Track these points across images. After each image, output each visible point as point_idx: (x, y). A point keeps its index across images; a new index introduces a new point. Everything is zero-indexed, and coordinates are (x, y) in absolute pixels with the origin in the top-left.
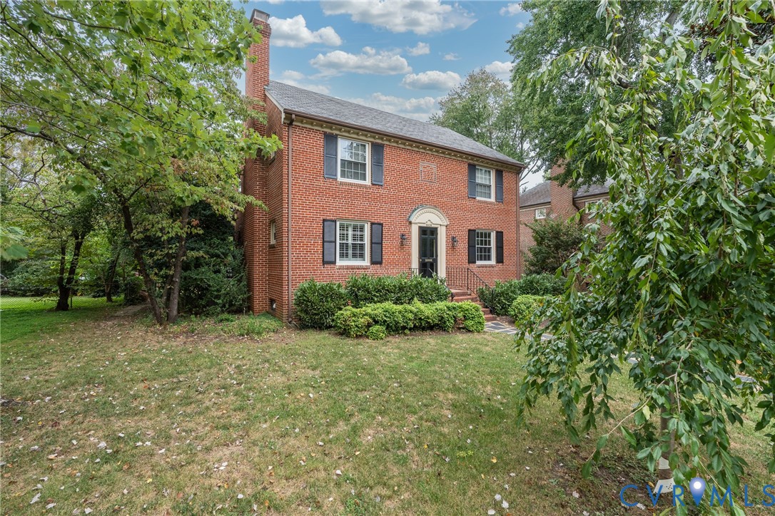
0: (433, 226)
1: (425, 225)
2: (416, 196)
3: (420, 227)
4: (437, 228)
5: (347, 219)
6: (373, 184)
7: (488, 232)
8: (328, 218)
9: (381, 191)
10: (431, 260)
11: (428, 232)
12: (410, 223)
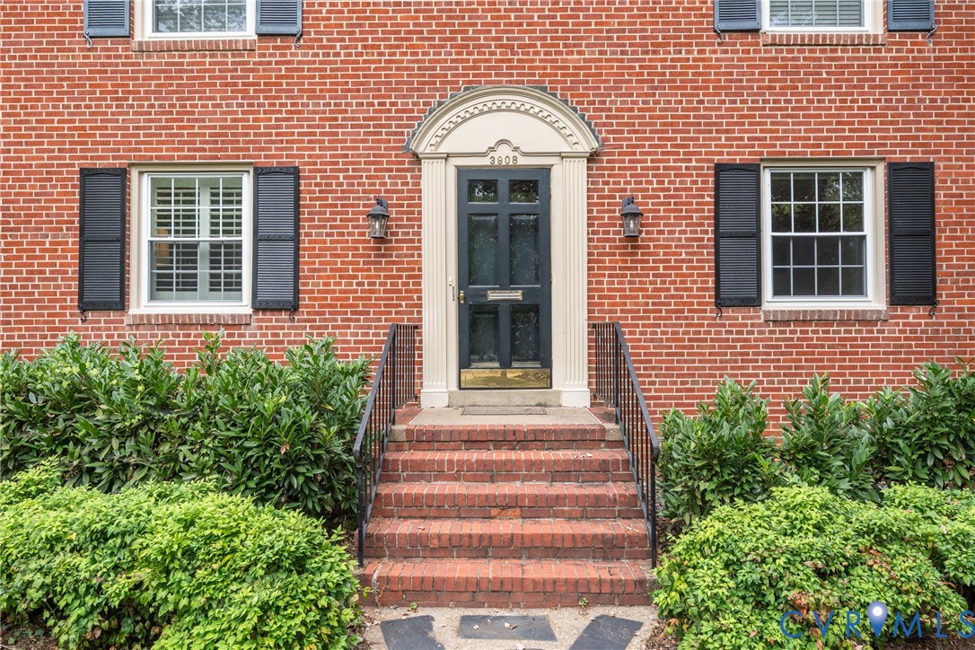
0: (522, 161)
1: (486, 161)
2: (448, 54)
3: (460, 171)
4: (547, 170)
5: (167, 164)
6: (260, 35)
7: (842, 169)
8: (99, 164)
9: (296, 54)
10: (517, 295)
11: (503, 188)
12: (417, 159)
